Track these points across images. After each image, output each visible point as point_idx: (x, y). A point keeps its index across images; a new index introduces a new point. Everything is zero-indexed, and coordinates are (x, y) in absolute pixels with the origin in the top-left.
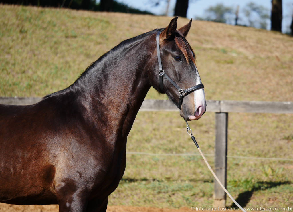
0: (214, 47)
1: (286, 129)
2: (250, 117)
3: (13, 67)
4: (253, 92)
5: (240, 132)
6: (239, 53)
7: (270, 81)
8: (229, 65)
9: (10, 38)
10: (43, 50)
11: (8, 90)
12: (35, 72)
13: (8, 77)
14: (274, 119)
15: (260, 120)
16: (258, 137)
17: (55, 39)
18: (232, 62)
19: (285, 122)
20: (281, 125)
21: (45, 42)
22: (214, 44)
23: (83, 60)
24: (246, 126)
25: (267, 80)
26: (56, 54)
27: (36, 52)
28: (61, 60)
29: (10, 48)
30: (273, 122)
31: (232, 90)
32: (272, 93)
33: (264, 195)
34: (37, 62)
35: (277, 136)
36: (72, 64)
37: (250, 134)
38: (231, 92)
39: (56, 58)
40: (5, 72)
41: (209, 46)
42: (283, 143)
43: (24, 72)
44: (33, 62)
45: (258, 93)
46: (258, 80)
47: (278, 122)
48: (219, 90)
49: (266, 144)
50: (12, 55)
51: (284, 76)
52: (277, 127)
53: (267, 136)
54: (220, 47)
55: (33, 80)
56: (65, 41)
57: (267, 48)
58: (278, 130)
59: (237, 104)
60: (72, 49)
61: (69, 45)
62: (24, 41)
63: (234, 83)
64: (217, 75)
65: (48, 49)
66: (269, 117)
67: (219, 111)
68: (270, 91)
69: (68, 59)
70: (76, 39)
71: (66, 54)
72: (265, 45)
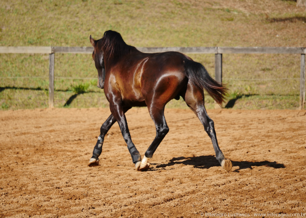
0: (221, 8)
1: (263, 64)
2: (241, 57)
3: (81, 26)
4: (244, 41)
5: (234, 67)
6: (239, 12)
7: (257, 33)
8: (230, 22)
9: (76, 6)
10: (100, 14)
11: (81, 43)
12: (97, 30)
13: (79, 33)
14: (256, 58)
15: (247, 59)
16: (245, 69)
17: (107, 6)
18: (232, 20)
19: (263, 60)
20: (261, 62)
21: (101, 8)
22: (220, 5)
23: (129, 21)
24: (238, 63)
25: (254, 33)
26: (109, 16)
27: (96, 16)
28: (114, 21)
29: (77, 13)
30: (256, 60)
31: (231, 40)
32: (257, 41)
33: (244, 100)
34: (97, 23)
35: (257, 69)
36: (121, 23)
37: (240, 67)
38: (230, 41)
39: (110, 20)
40: (77, 30)
41: (217, 7)
42: (260, 72)
43: (89, 30)
44: (95, 23)
45: (247, 41)
46: (248, 32)
47: (259, 60)
48: (221, 40)
49: (250, 74)
50: (79, 18)
51: (266, 29)
52: (258, 63)
53: (251, 69)
54: (225, 7)
55: (96, 35)
56: (115, 7)
57: (261, 7)
58: (258, 65)
59: (227, 49)
60: (120, 13)
61: (118, 10)
62: (86, 8)
63: (232, 35)
64: (221, 30)
65: (104, 13)
66: (253, 57)
67: (217, 53)
68: (255, 40)
69: (119, 20)
70: (123, 5)
71: (117, 16)
72: (260, 4)
